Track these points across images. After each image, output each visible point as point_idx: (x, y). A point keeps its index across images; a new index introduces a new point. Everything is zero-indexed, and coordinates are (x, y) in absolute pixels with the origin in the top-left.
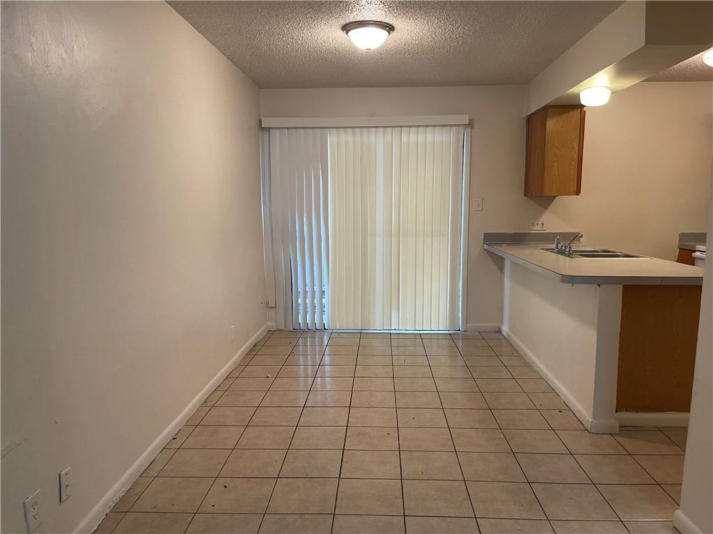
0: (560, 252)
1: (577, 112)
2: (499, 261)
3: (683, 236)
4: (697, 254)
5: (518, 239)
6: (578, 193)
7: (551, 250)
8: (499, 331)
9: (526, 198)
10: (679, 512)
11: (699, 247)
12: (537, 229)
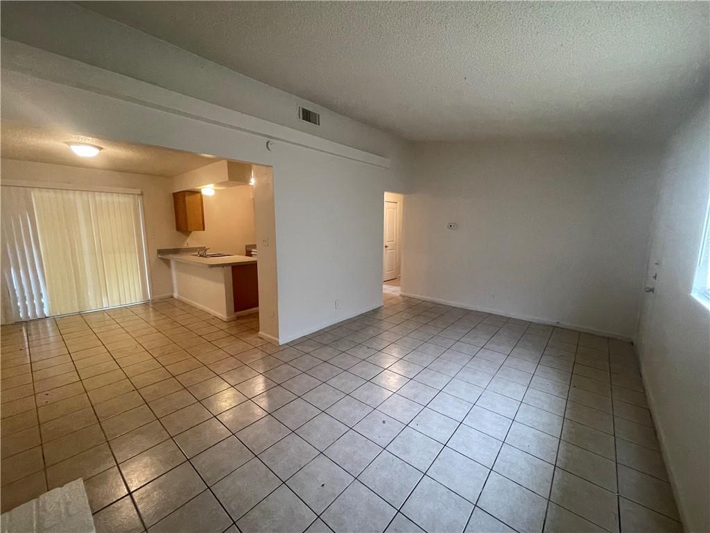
0: (201, 256)
1: (199, 195)
2: (167, 262)
3: (246, 246)
4: (252, 253)
5: (176, 251)
6: (204, 230)
7: (196, 255)
8: (172, 297)
9: (179, 233)
10: (260, 333)
11: (253, 250)
12: (185, 246)
